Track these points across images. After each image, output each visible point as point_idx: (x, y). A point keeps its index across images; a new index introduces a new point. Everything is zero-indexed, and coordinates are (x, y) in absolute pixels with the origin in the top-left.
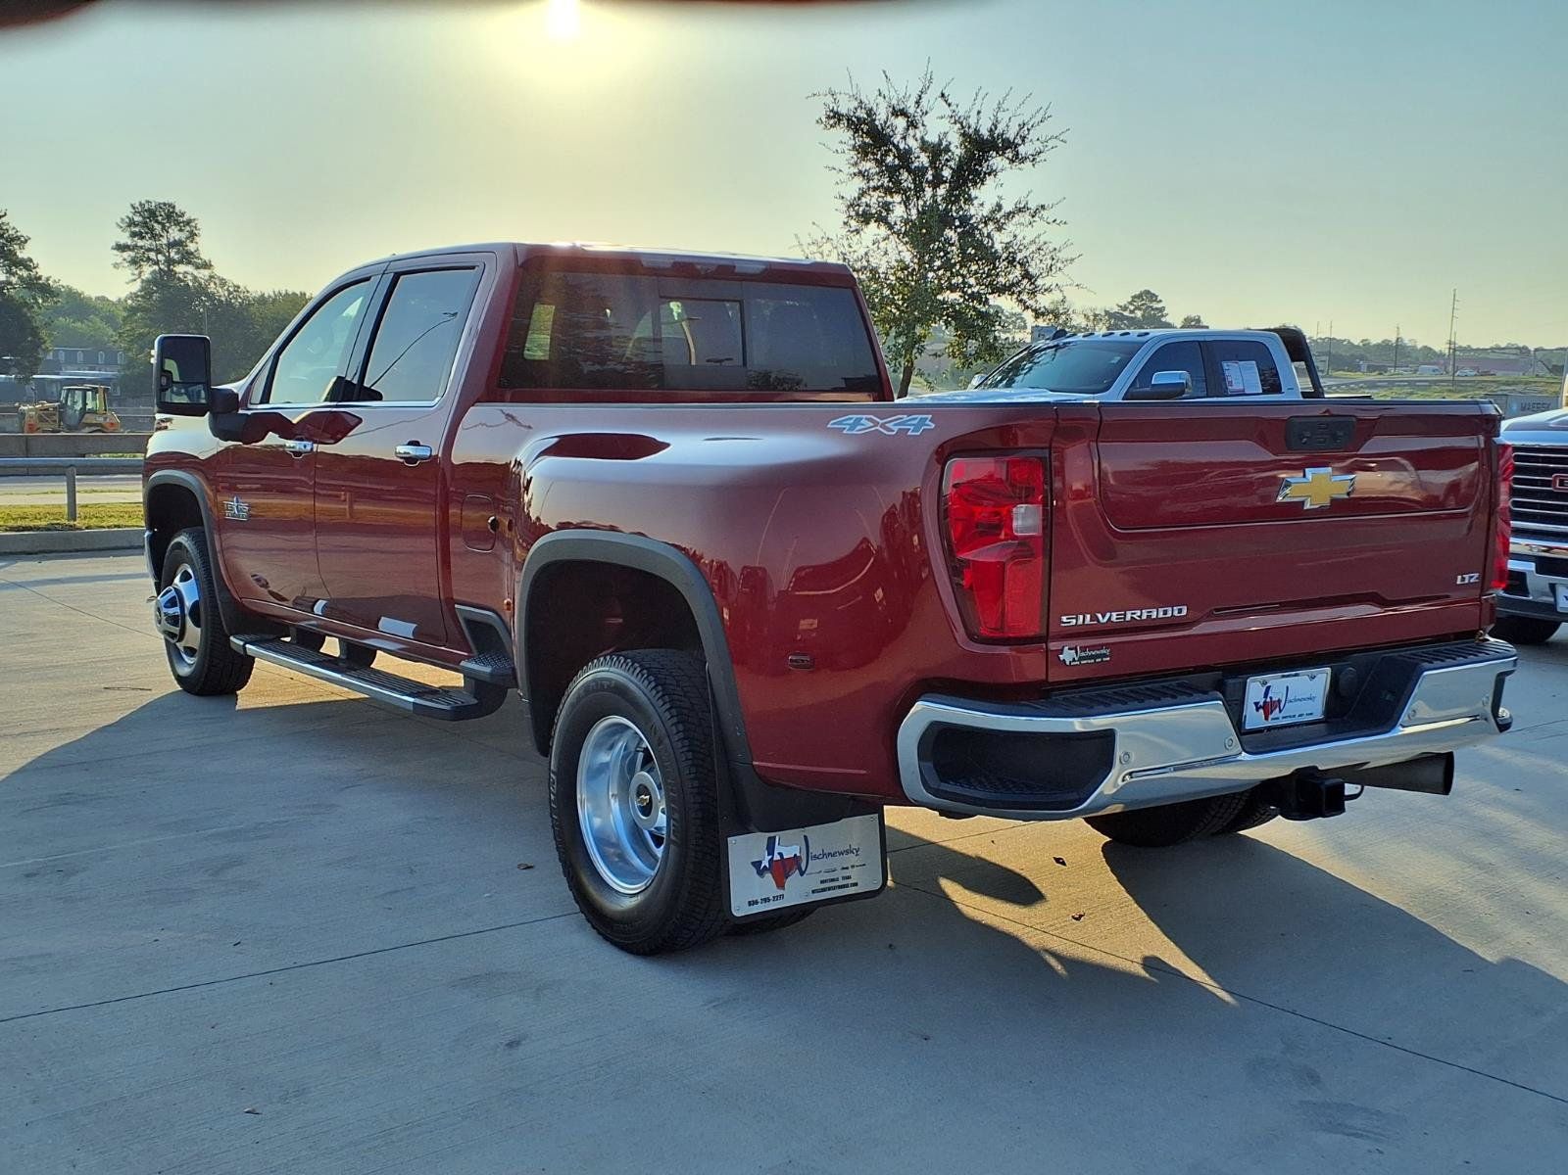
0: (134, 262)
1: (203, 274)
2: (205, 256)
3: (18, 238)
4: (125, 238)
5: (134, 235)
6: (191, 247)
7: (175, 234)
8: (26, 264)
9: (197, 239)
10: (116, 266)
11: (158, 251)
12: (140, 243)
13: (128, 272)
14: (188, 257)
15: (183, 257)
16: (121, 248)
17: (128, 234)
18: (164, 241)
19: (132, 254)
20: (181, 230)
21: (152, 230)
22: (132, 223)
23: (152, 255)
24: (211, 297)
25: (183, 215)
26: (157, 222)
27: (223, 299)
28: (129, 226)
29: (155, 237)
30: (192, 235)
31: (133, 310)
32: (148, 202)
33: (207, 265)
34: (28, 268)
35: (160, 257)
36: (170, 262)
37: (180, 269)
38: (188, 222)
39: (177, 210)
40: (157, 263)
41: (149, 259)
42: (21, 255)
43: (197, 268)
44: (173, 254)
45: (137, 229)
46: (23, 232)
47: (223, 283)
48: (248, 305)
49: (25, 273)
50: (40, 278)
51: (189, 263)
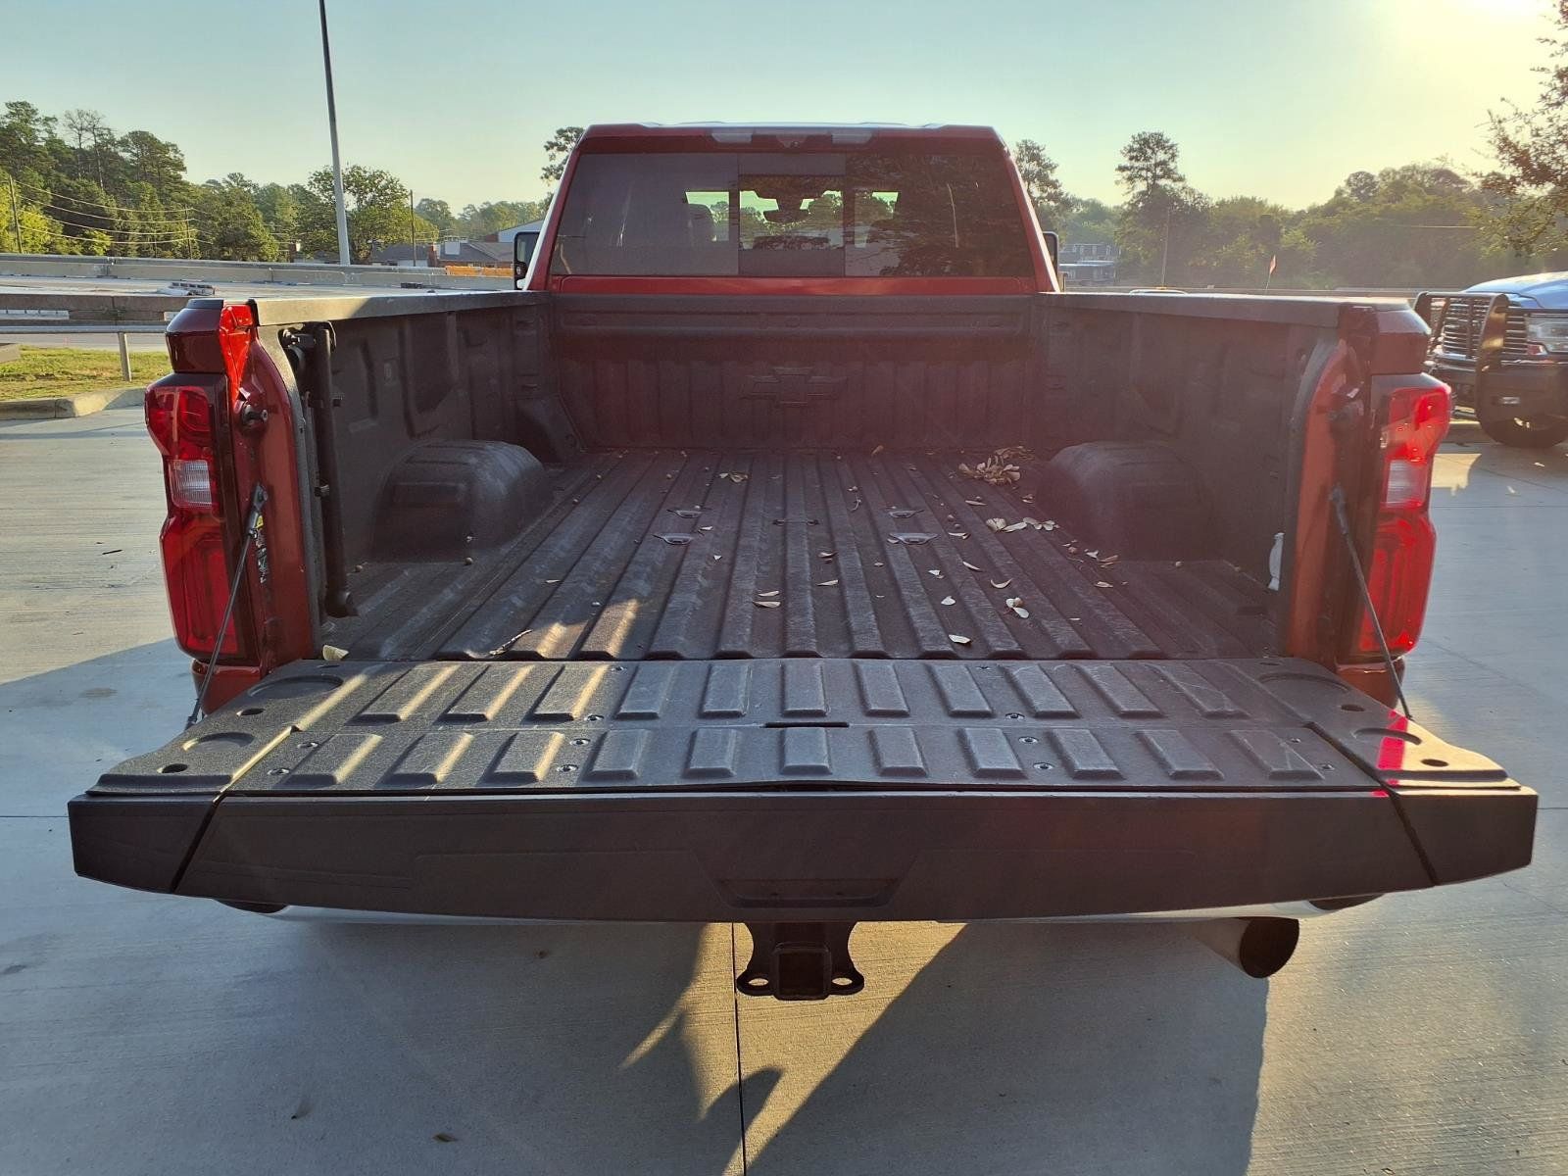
0: (1130, 179)
1: (1180, 185)
2: (1180, 172)
3: (1051, 165)
4: (1125, 162)
5: (1131, 159)
6: (1172, 165)
7: (1161, 156)
8: (1054, 184)
9: (1177, 159)
10: (1117, 183)
11: (1148, 170)
12: (1136, 164)
13: (1125, 186)
14: (1168, 174)
15: (1165, 174)
16: (1122, 169)
17: (1127, 158)
18: (1153, 162)
19: (1129, 173)
20: (1166, 153)
21: (1145, 153)
22: (1131, 150)
23: (1144, 173)
24: (1180, 201)
25: (1167, 142)
26: (1150, 148)
27: (1189, 204)
28: (1129, 152)
29: (1147, 159)
30: (1173, 156)
31: (1126, 214)
32: (1144, 133)
33: (1181, 179)
34: (1055, 187)
35: (1150, 174)
36: (1155, 177)
37: (1162, 182)
38: (1171, 147)
39: (1164, 138)
40: (1146, 179)
41: (1141, 176)
42: (1052, 177)
43: (1175, 181)
44: (1159, 172)
45: (1135, 154)
46: (1054, 161)
47: (1192, 191)
48: (1206, 210)
49: (1053, 191)
50: (1061, 194)
51: (1169, 177)
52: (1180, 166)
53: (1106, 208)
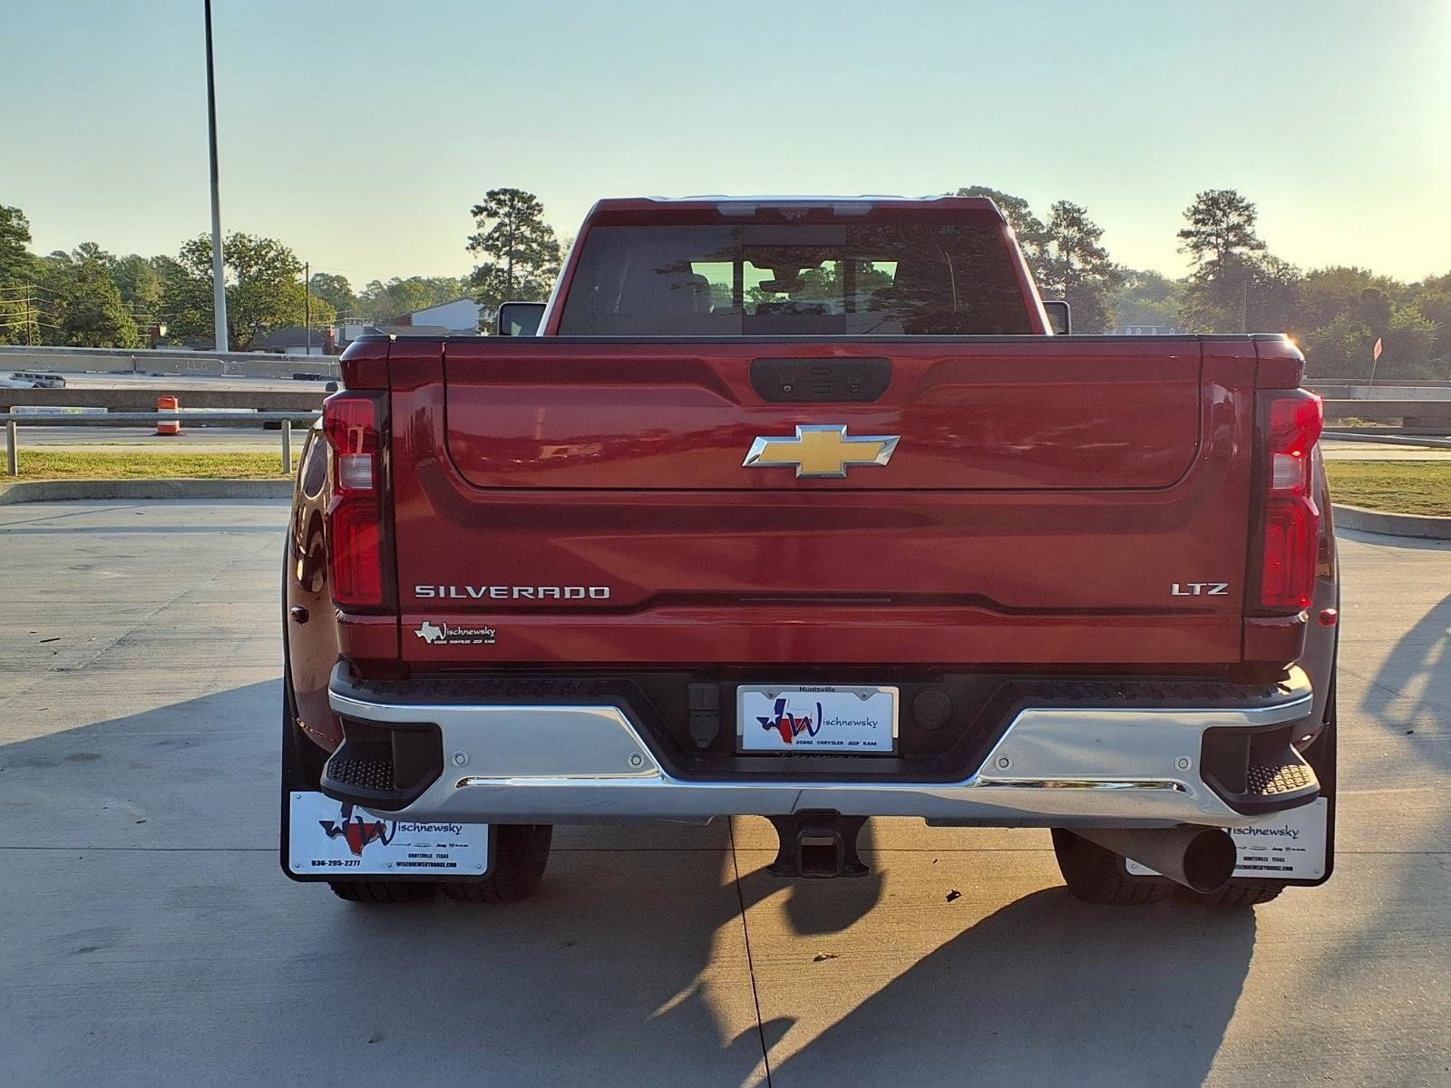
0: (1196, 247)
1: (1259, 253)
2: (1259, 237)
3: (1095, 231)
4: (1189, 226)
5: (1197, 222)
6: (1248, 230)
7: (1234, 218)
8: (1100, 254)
9: (1254, 222)
10: (1179, 251)
11: (1218, 236)
12: (1203, 229)
13: (1189, 256)
14: (1244, 240)
15: (1240, 239)
16: (1186, 234)
17: (1192, 222)
18: (1224, 226)
19: (1195, 239)
20: (1240, 215)
21: (1214, 216)
22: (1196, 211)
23: (1213, 239)
24: (1261, 274)
25: (1242, 201)
26: (1221, 210)
27: (1273, 276)
28: (1194, 214)
29: (1216, 223)
30: (1250, 219)
31: (1193, 289)
32: (1212, 191)
33: (1261, 246)
34: (1101, 257)
35: (1220, 240)
36: (1228, 244)
37: (1237, 250)
38: (1247, 208)
39: (1238, 197)
40: (1216, 246)
41: (1209, 243)
42: (1097, 245)
43: (1252, 249)
44: (1231, 237)
45: (1201, 217)
46: (1099, 225)
47: (1275, 261)
48: (1294, 283)
49: (1097, 262)
50: (1110, 265)
51: (1245, 245)
52: (1259, 230)
53: (1168, 281)
